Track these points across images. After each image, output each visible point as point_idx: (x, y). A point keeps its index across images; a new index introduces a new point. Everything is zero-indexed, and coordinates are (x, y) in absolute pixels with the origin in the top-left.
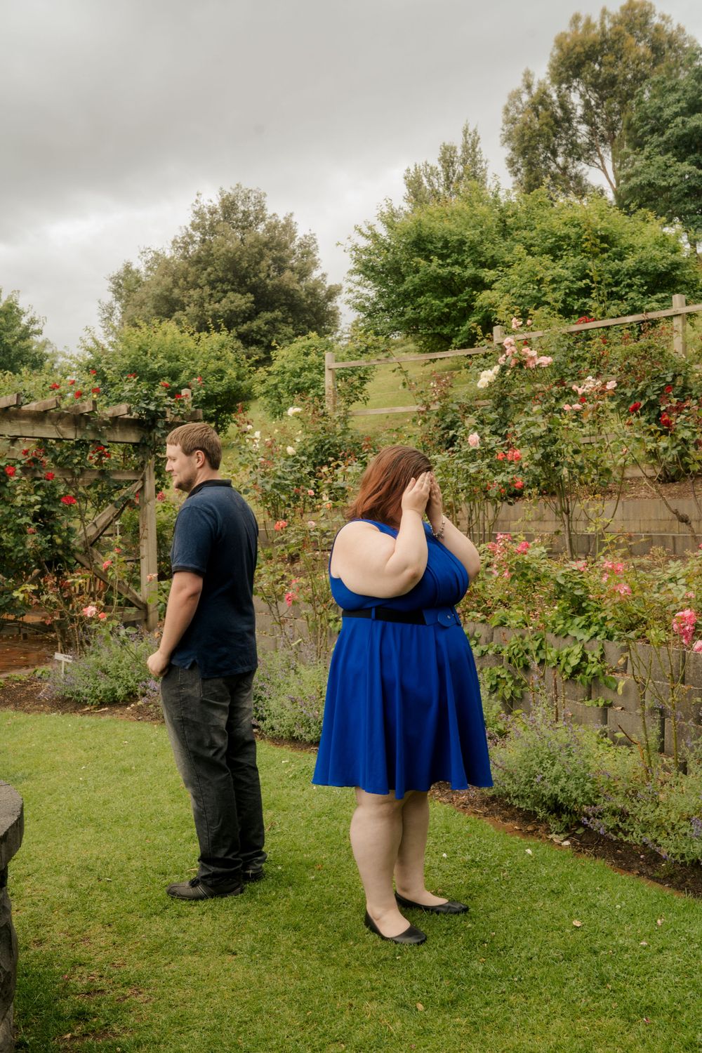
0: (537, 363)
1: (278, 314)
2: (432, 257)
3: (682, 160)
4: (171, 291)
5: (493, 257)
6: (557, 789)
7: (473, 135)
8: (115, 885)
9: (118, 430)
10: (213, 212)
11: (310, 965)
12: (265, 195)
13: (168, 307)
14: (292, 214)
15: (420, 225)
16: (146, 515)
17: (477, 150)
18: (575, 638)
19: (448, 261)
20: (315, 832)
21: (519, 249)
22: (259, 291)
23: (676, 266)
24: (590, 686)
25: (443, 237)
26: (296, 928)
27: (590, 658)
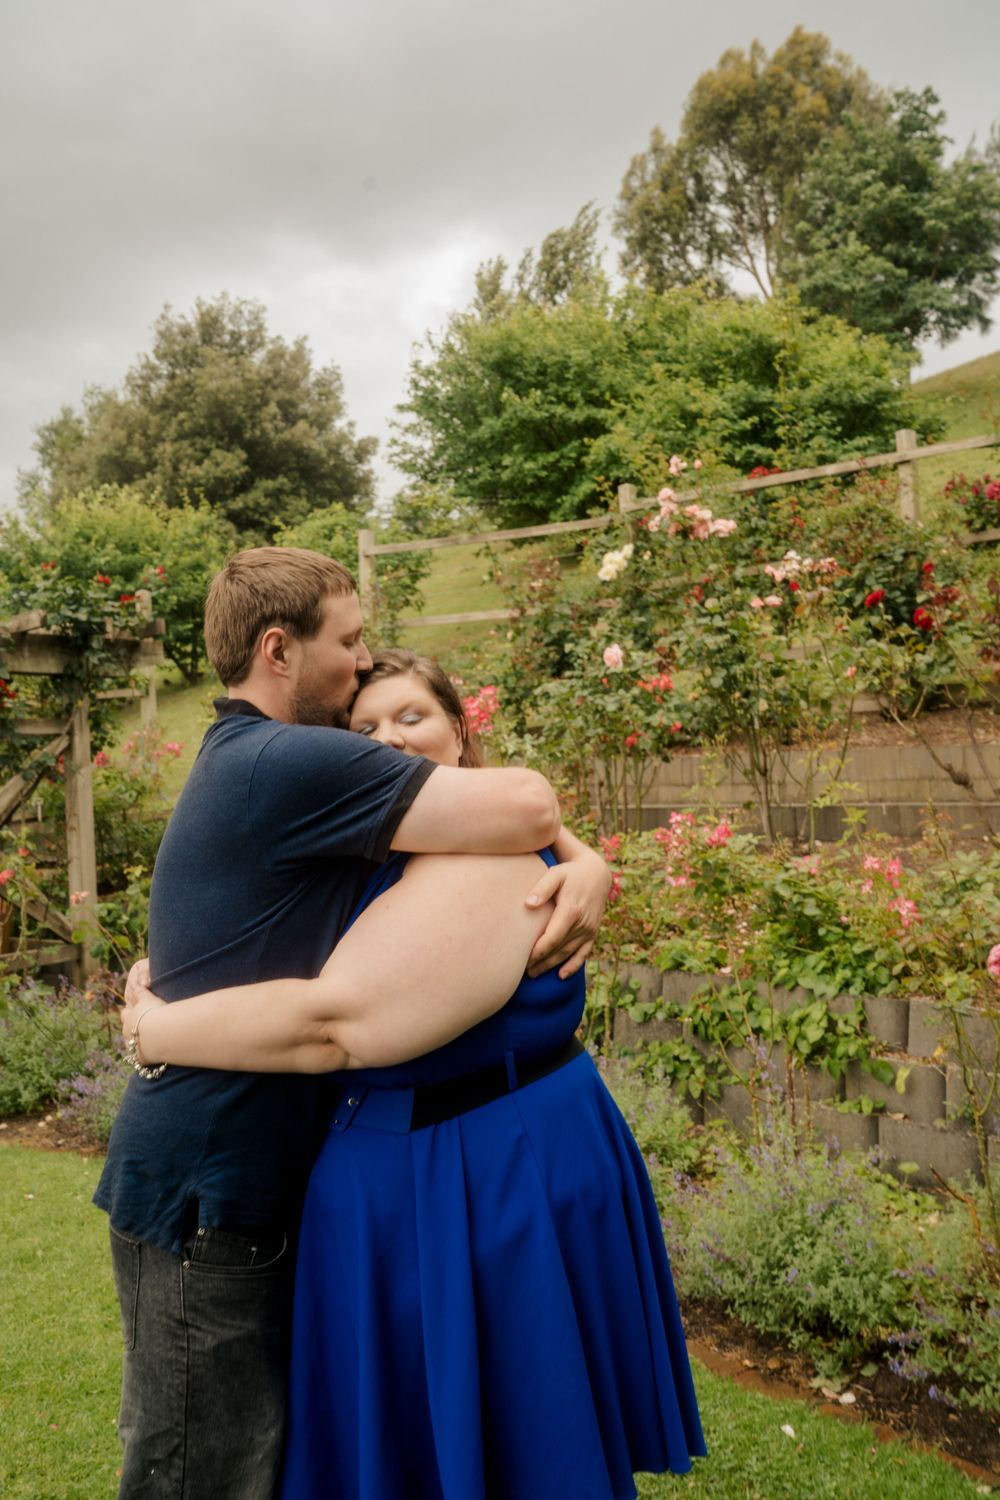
0: (712, 530)
1: (282, 480)
4: (123, 449)
5: (611, 387)
6: (827, 1293)
9: (27, 654)
10: (186, 333)
12: (264, 309)
13: (121, 471)
16: (76, 792)
18: (811, 991)
22: (257, 447)
24: (843, 1076)
27: (841, 1027)
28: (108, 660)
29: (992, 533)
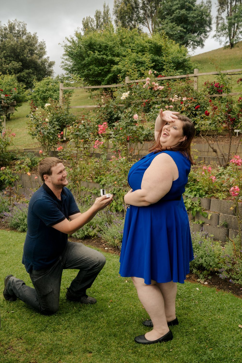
0: (158, 88)
1: (31, 70)
2: (96, 51)
3: (178, 25)
5: (118, 52)
6: (203, 261)
7: (107, 8)
8: (17, 315)
10: (5, 29)
12: (26, 24)
14: (36, 33)
15: (91, 38)
17: (109, 13)
19: (101, 53)
22: (24, 61)
23: (185, 61)
25: (99, 44)
27: (195, 205)
29: (215, 95)
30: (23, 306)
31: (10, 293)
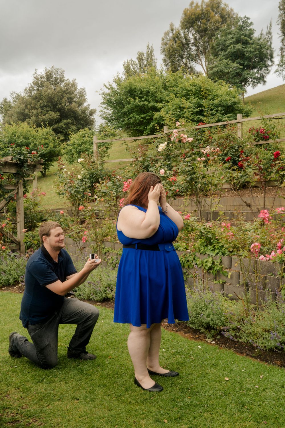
0: (187, 140)
1: (69, 120)
2: (136, 97)
3: (233, 62)
4: (24, 110)
5: (161, 98)
6: (209, 319)
7: (151, 48)
8: (19, 369)
9: (7, 168)
10: (42, 78)
11: (113, 403)
12: (64, 71)
13: (23, 117)
14: (75, 79)
15: (131, 84)
16: (19, 204)
17: (152, 54)
18: (209, 255)
19: (143, 99)
20: (106, 341)
21: (172, 95)
22: (62, 111)
23: (235, 103)
24: (216, 275)
25: (140, 89)
26: (104, 386)
27: (216, 263)
28: (28, 170)
29: (261, 142)
30: (26, 362)
31: (14, 350)
